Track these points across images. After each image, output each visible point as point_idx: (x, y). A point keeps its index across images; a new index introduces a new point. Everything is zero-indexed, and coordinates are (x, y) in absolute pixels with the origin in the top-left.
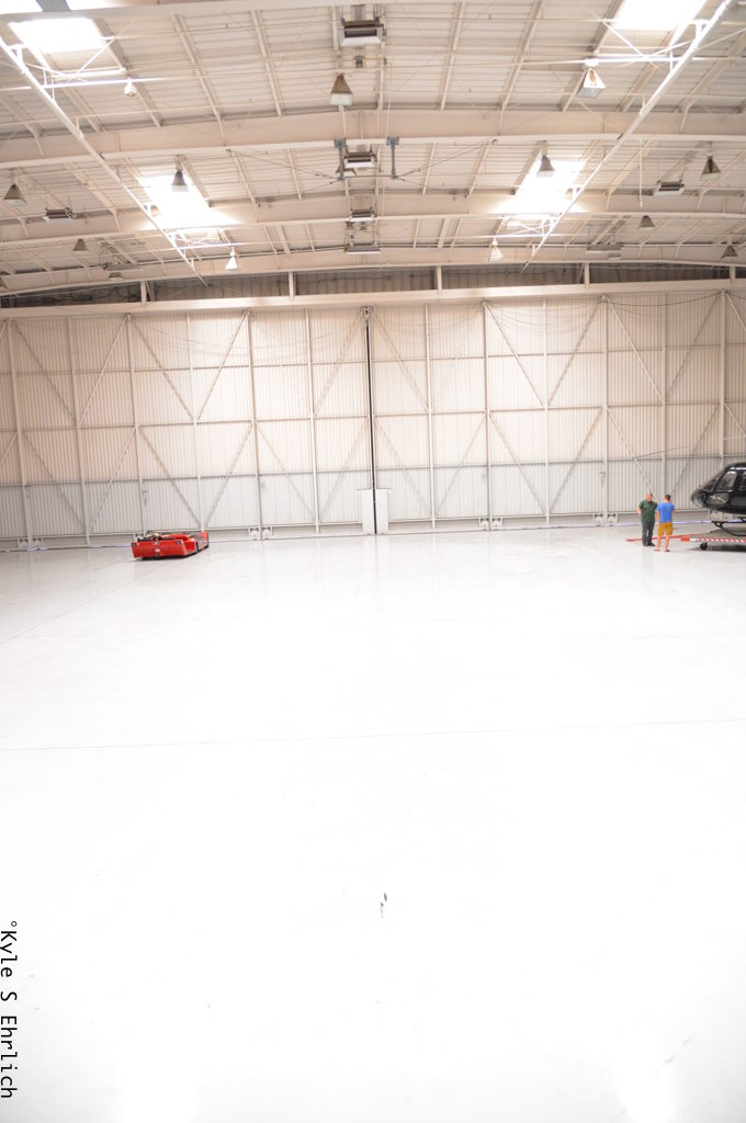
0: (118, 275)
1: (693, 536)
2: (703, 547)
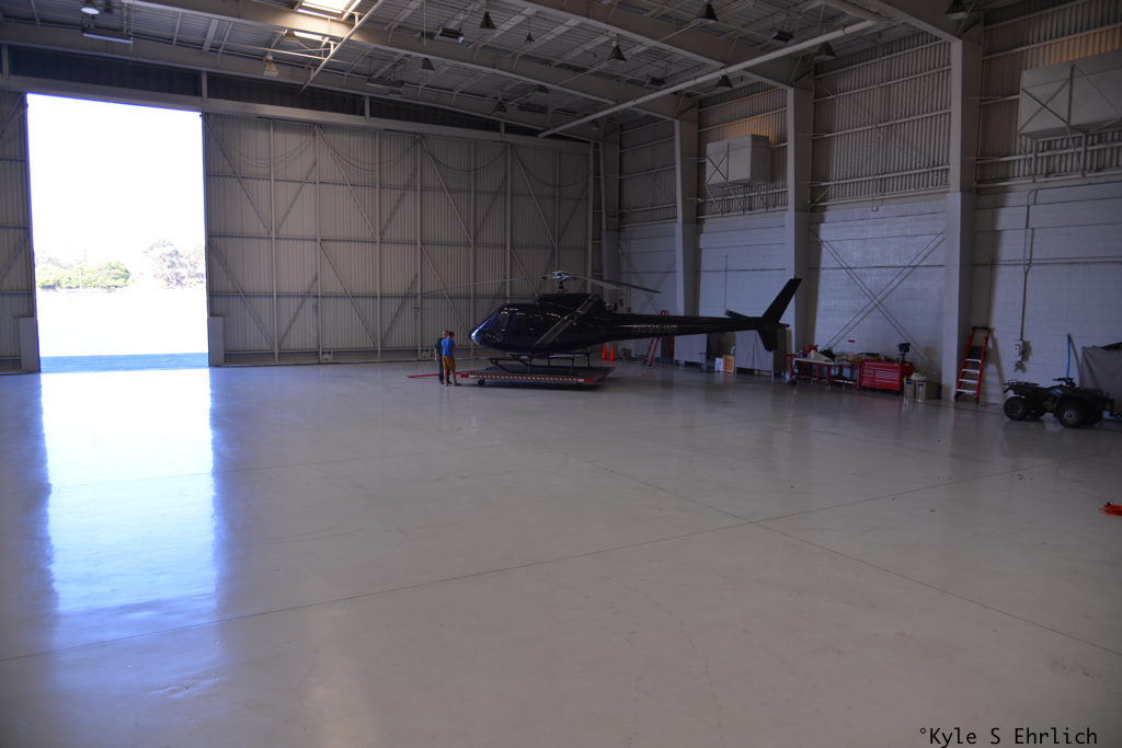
1: (472, 373)
2: (481, 384)
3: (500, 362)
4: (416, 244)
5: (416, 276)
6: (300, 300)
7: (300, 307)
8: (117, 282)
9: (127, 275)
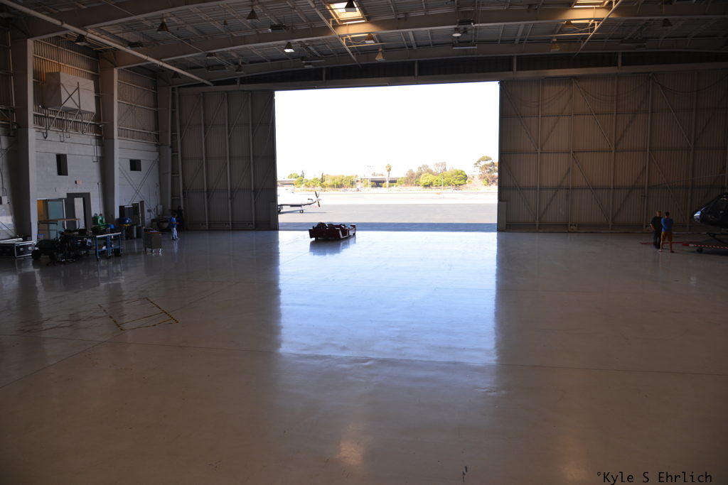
0: (310, 64)
1: (692, 243)
2: (700, 251)
3: (717, 236)
4: (645, 151)
7: (554, 195)
8: (460, 182)
9: (466, 178)
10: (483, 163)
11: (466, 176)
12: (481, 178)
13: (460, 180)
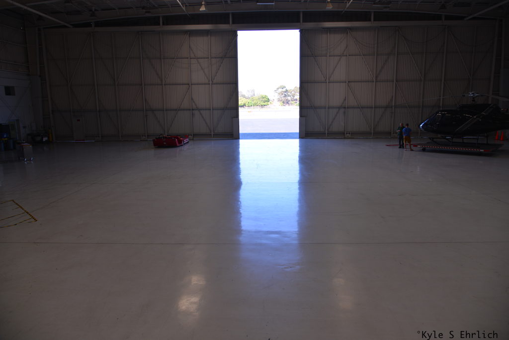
0: (149, 12)
1: (419, 144)
2: (424, 150)
3: (435, 140)
4: (393, 81)
5: (392, 97)
6: (338, 109)
7: (337, 113)
8: (265, 104)
9: (268, 100)
10: (280, 90)
11: (268, 99)
12: (279, 101)
13: (264, 102)
